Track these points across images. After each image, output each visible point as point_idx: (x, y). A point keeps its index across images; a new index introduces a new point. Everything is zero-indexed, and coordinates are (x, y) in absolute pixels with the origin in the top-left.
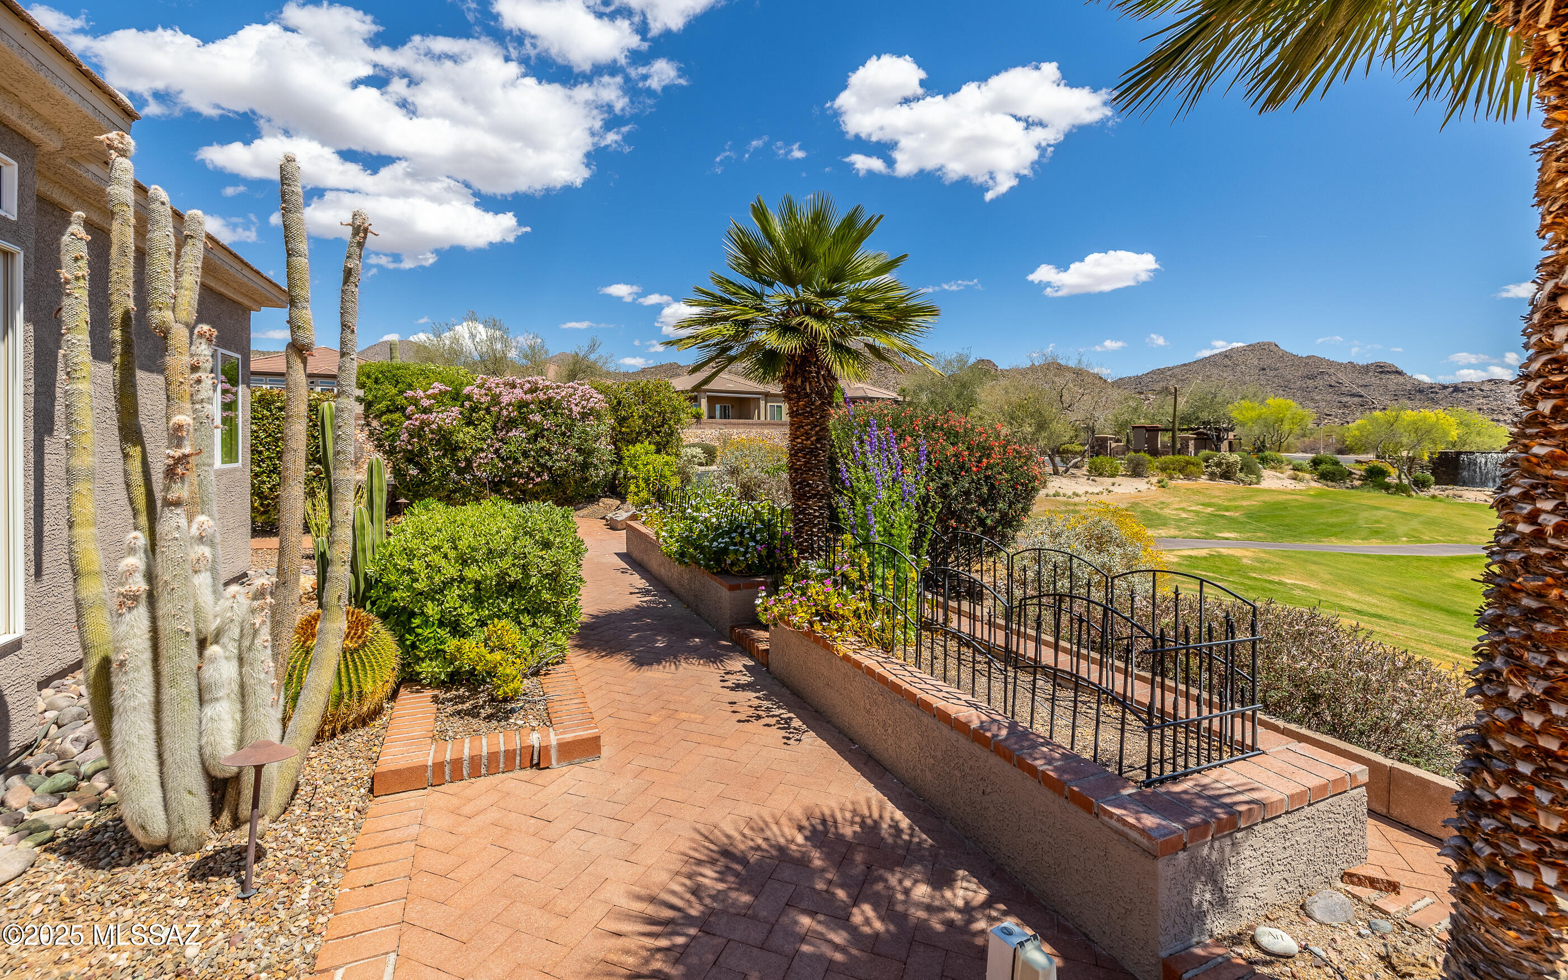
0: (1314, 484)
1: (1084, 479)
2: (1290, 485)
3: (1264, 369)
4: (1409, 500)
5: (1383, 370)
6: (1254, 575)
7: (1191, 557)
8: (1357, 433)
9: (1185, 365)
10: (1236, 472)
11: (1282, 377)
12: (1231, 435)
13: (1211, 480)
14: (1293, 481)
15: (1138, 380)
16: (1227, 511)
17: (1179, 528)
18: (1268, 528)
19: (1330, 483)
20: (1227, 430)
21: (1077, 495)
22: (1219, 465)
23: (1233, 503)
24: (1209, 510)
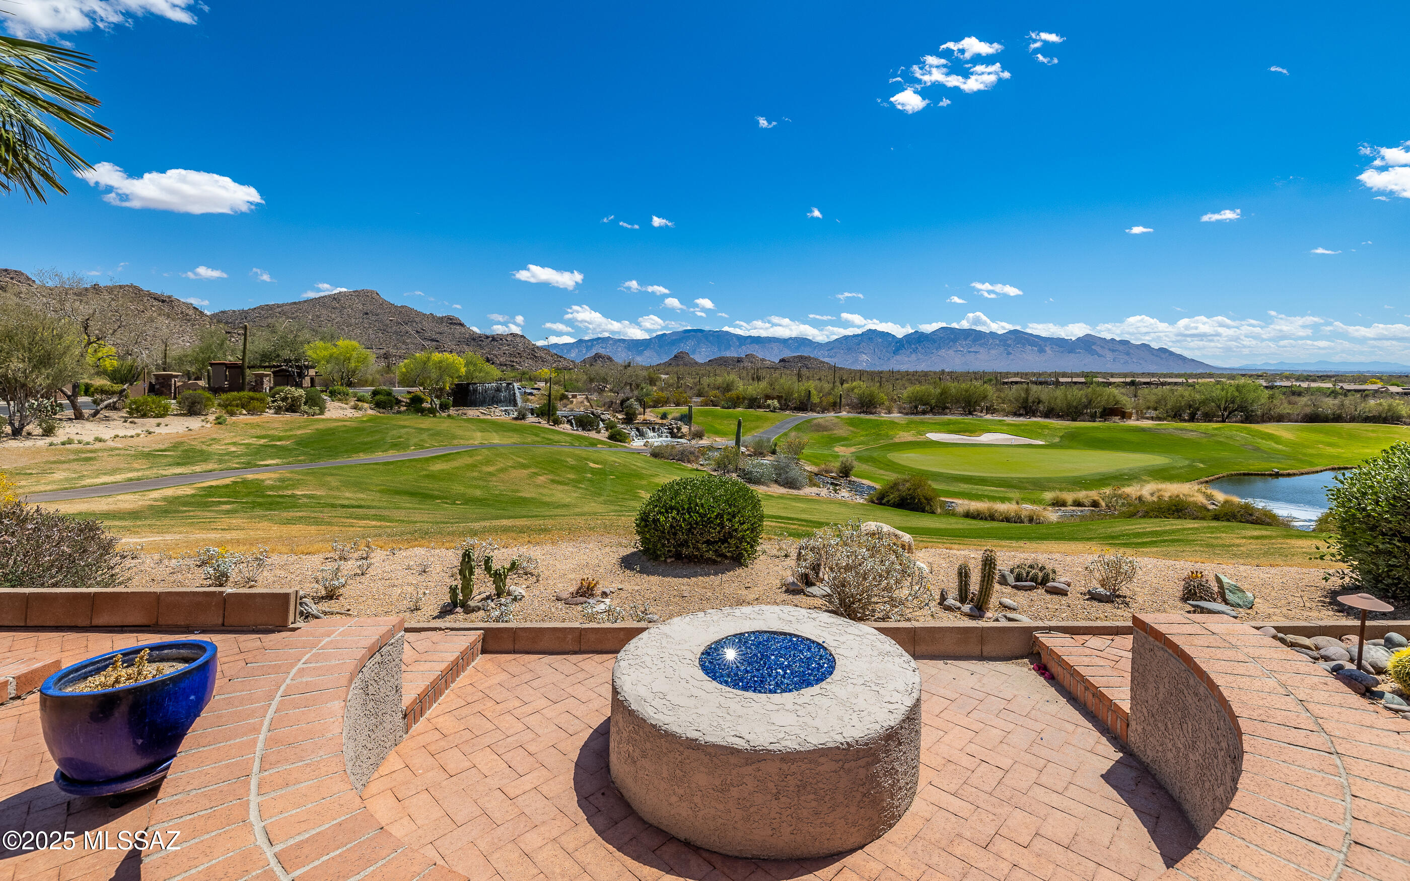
0: (370, 412)
1: (120, 423)
2: (350, 413)
3: (367, 314)
4: (435, 419)
5: (453, 322)
6: (271, 493)
7: (211, 487)
8: (404, 370)
9: (295, 303)
10: (300, 405)
11: (382, 322)
12: (312, 372)
13: (276, 413)
14: (353, 411)
15: (244, 314)
16: (280, 440)
17: (220, 461)
18: (312, 452)
19: (381, 410)
20: (307, 367)
21: (100, 440)
22: (284, 399)
23: (288, 433)
24: (262, 441)
